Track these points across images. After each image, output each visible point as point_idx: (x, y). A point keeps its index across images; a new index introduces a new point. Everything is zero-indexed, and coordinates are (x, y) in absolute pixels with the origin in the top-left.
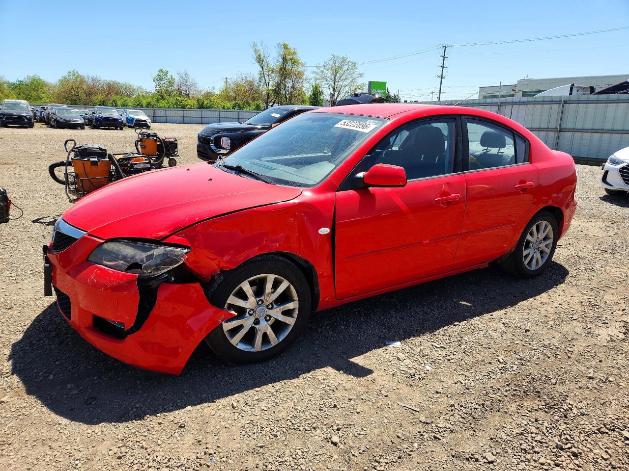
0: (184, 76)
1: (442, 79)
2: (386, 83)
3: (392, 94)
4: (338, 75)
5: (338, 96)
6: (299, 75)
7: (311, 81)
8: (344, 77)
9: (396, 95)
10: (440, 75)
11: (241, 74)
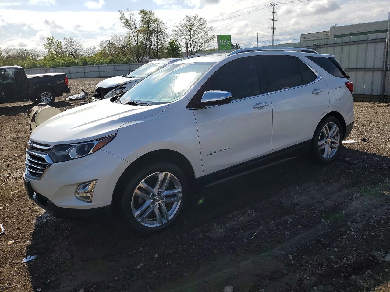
0: (70, 40)
1: (273, 29)
2: (230, 36)
3: (234, 44)
4: (192, 31)
5: (194, 47)
6: (161, 33)
7: (171, 37)
8: (197, 32)
9: (237, 44)
10: (272, 27)
11: (115, 35)
